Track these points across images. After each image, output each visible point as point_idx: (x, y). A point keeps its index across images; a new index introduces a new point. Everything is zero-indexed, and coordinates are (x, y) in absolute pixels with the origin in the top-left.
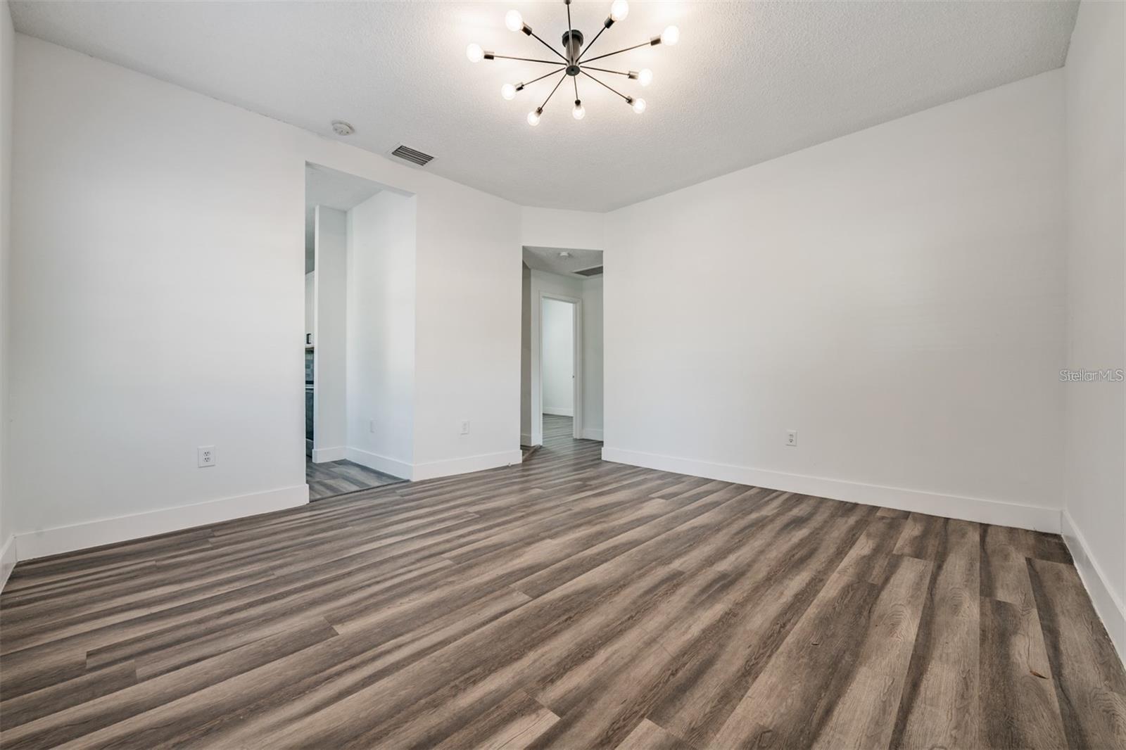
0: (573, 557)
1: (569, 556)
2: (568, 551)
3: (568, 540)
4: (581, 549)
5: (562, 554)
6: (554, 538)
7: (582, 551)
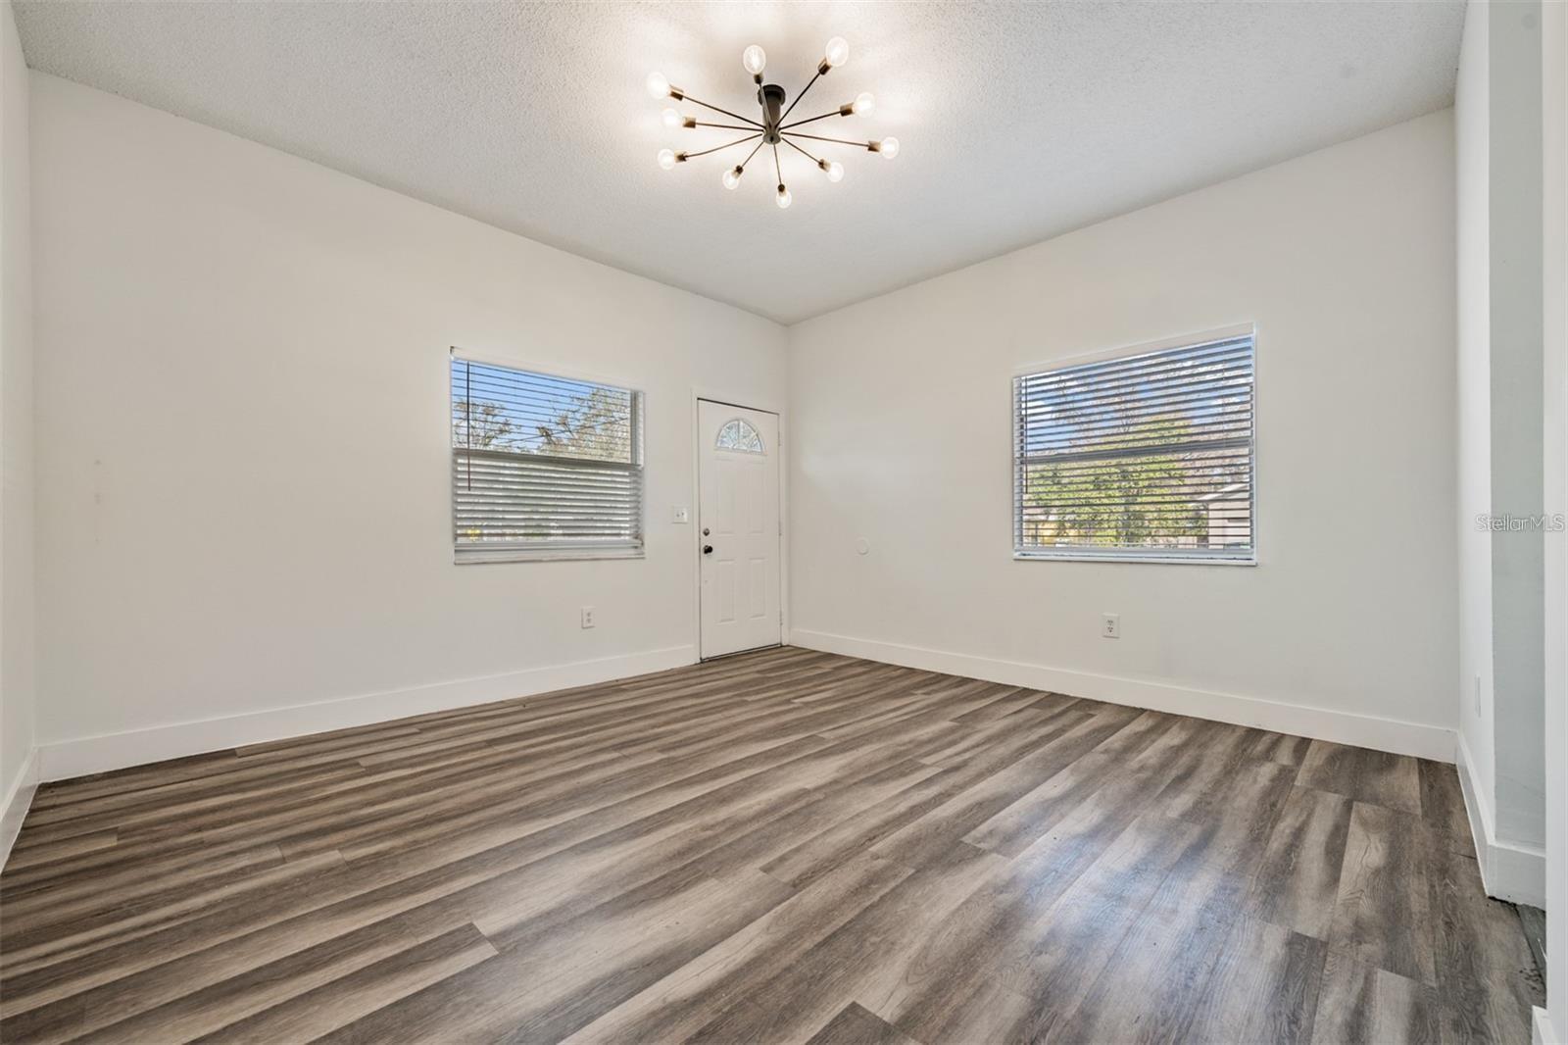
0: (775, 765)
1: (780, 767)
2: (781, 773)
3: (778, 787)
4: (763, 775)
5: (788, 769)
6: (800, 790)
7: (761, 773)
